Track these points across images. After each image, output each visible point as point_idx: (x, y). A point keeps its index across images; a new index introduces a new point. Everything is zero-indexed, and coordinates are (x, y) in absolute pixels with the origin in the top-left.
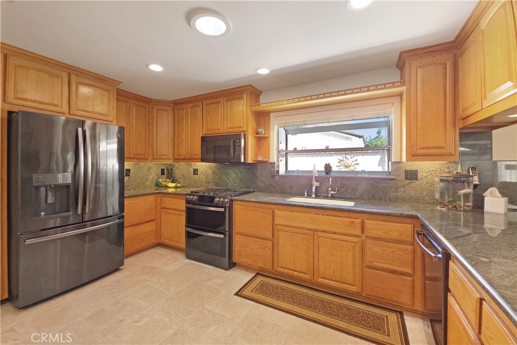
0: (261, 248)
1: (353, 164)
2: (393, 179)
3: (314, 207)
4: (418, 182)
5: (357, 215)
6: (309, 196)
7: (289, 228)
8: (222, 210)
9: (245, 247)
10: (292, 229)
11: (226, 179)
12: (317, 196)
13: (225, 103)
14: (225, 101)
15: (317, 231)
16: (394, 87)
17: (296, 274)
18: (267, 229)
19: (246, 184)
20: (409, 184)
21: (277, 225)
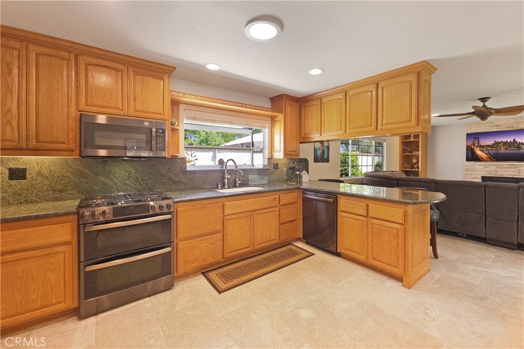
0: (211, 244)
1: (193, 159)
2: (268, 169)
3: (237, 195)
4: (278, 170)
5: (275, 193)
6: (223, 187)
7: (236, 215)
8: (169, 216)
9: (193, 250)
10: (239, 215)
11: (107, 181)
12: (229, 187)
13: (132, 75)
14: (131, 72)
15: (255, 210)
16: (266, 111)
17: (242, 251)
18: (217, 223)
19: (146, 184)
20: (275, 171)
21: (225, 215)
